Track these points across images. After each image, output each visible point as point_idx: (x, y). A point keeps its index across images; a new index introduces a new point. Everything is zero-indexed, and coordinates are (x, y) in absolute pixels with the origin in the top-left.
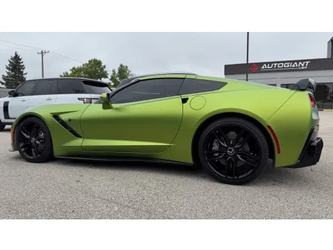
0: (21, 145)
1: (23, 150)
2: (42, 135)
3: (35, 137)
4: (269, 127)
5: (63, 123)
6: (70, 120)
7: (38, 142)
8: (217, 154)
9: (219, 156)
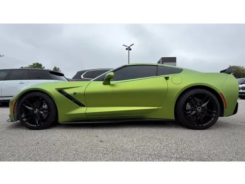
0: (23, 116)
1: (25, 120)
2: (45, 106)
3: (39, 109)
4: (221, 94)
5: (68, 96)
6: (75, 94)
7: (42, 112)
8: (190, 112)
9: (192, 112)
